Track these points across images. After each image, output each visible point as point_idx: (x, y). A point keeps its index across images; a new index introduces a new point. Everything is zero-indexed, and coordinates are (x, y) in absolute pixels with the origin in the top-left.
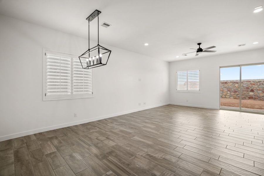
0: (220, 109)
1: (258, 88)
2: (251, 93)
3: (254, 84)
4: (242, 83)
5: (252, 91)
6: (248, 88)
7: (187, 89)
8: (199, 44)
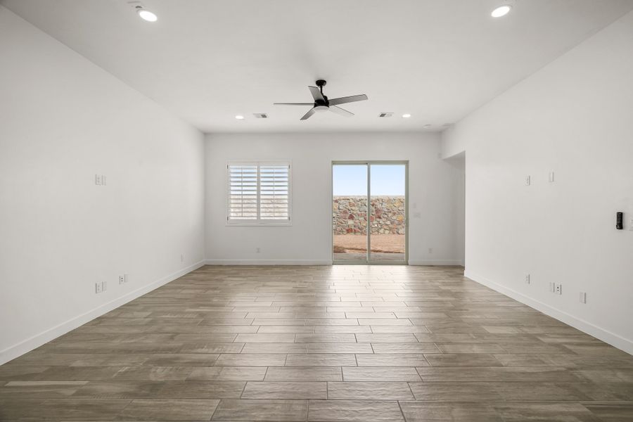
0: (333, 264)
1: (359, 213)
2: (351, 222)
3: (354, 205)
4: (336, 201)
5: (351, 217)
6: (345, 212)
7: (258, 216)
8: (321, 83)
